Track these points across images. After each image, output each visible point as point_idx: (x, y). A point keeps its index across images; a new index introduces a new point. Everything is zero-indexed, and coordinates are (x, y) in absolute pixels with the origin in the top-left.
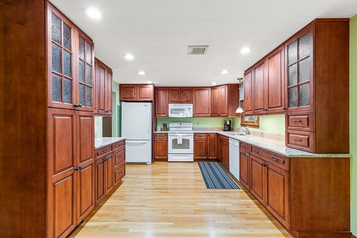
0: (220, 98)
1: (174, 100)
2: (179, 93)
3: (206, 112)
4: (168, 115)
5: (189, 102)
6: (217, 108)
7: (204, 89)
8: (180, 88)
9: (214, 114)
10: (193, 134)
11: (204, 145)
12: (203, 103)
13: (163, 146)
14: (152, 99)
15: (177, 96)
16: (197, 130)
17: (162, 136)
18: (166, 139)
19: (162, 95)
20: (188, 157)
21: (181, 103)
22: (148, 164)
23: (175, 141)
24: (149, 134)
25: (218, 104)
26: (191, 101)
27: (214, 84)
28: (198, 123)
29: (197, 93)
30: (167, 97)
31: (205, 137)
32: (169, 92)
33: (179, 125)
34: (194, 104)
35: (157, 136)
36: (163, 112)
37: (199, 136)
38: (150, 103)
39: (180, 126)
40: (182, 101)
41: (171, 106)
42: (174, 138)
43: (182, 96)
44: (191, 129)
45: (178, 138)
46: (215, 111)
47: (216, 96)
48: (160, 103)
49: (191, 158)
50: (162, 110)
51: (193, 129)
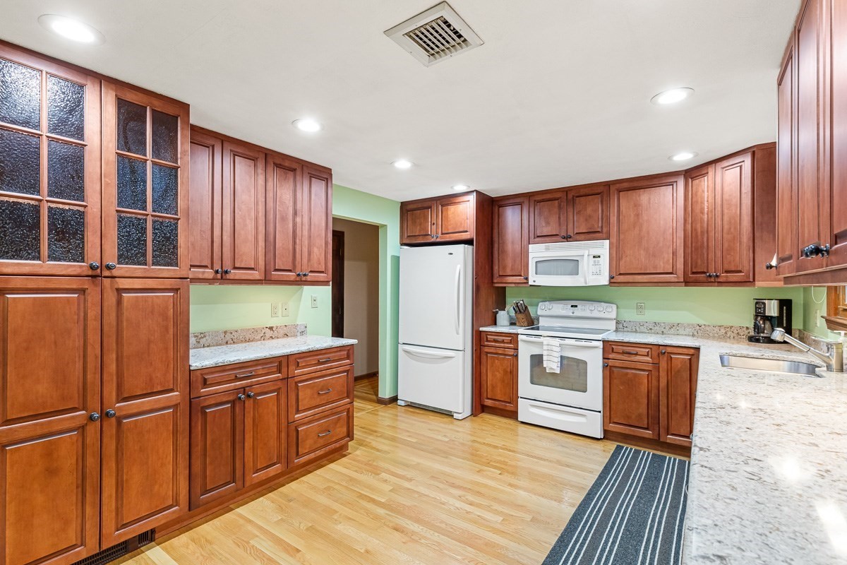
0: (719, 208)
1: (546, 231)
2: (560, 207)
3: (663, 264)
4: (527, 279)
5: (597, 235)
6: (705, 251)
7: (655, 182)
8: (566, 190)
9: (693, 273)
10: (600, 344)
11: (644, 389)
12: (648, 233)
13: (505, 372)
14: (471, 234)
15: (554, 219)
16: (636, 332)
17: (503, 342)
18: (511, 352)
19: (512, 219)
20: (582, 420)
21: (567, 238)
22: (456, 416)
23: (537, 360)
24: (458, 334)
25: (712, 234)
26: (602, 232)
28: (640, 308)
29: (626, 202)
30: (526, 223)
31: (648, 359)
32: (532, 209)
33: (569, 312)
34: (614, 240)
35: (487, 341)
36: (512, 269)
37: (624, 353)
38: (469, 248)
39: (569, 314)
40: (570, 233)
41: (537, 252)
42: (536, 351)
43: (571, 217)
44: (612, 325)
45: (545, 353)
46: (699, 262)
47: (702, 203)
48: (504, 243)
49: (593, 425)
50: (509, 263)
51: (621, 326)
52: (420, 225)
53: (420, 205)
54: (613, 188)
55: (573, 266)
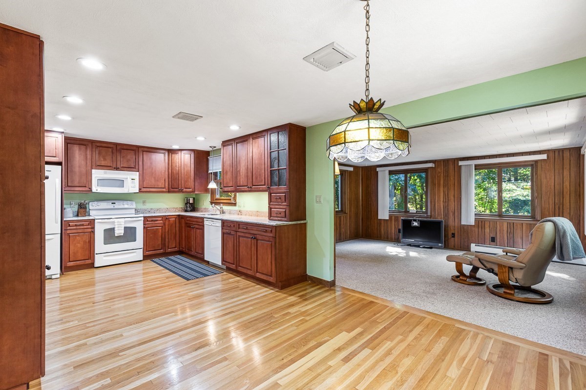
0: (182, 166)
1: (103, 163)
2: (113, 153)
3: (161, 184)
4: (91, 189)
5: (133, 169)
6: (177, 180)
7: (158, 151)
8: (116, 145)
9: (172, 188)
10: (142, 218)
12: (155, 171)
14: (60, 158)
15: (109, 158)
16: (143, 213)
17: (83, 225)
18: (90, 230)
21: (117, 169)
22: (53, 277)
23: (109, 231)
24: (56, 223)
25: (180, 175)
26: (135, 168)
27: (175, 147)
28: (144, 202)
29: (146, 157)
30: (89, 157)
31: (161, 222)
32: (94, 150)
33: (112, 206)
34: (141, 173)
35: (70, 226)
36: (79, 183)
37: (152, 221)
38: (60, 168)
39: (112, 207)
40: (118, 166)
41: (98, 174)
42: (109, 227)
43: (119, 158)
44: (133, 211)
45: (116, 226)
46: (175, 184)
47: (176, 163)
49: (139, 255)
50: (77, 178)
51: (136, 211)
54: (140, 149)
55: (121, 183)
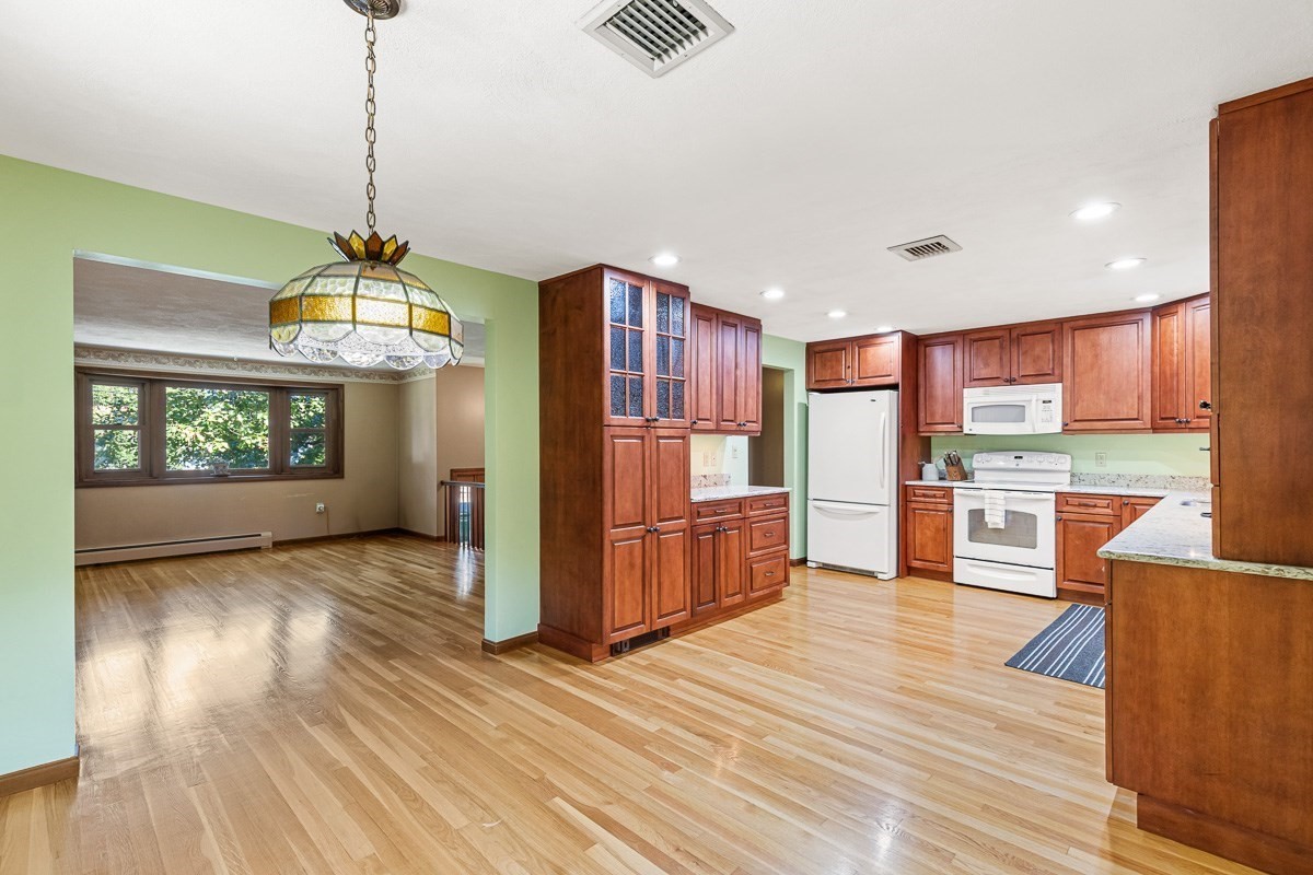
0: (1189, 350)
1: (984, 373)
2: (1001, 347)
3: (1127, 408)
4: (961, 427)
5: (1047, 377)
6: (1175, 395)
7: (1117, 319)
8: (1010, 328)
9: (1162, 419)
10: (1052, 496)
12: (1109, 375)
13: (937, 530)
14: (896, 377)
15: (994, 360)
16: (1095, 485)
17: (934, 496)
18: (945, 507)
19: (942, 362)
20: (1033, 578)
21: (1011, 381)
22: (880, 576)
23: (977, 516)
24: (882, 486)
25: (1182, 377)
26: (1053, 374)
27: (1149, 299)
28: (1099, 458)
29: (1082, 341)
30: (959, 364)
31: (1109, 511)
32: (967, 349)
33: (1012, 464)
34: (1069, 384)
35: (915, 495)
36: (943, 417)
37: (1080, 505)
38: (893, 393)
39: (1013, 466)
40: (1015, 375)
41: (973, 397)
42: (976, 506)
43: (1016, 357)
44: (1066, 478)
45: (986, 507)
46: (1169, 407)
47: (1172, 343)
48: (932, 387)
49: (1046, 584)
50: (939, 409)
51: (1076, 478)
52: (832, 368)
53: (831, 347)
54: (1066, 326)
55: (1018, 412)
